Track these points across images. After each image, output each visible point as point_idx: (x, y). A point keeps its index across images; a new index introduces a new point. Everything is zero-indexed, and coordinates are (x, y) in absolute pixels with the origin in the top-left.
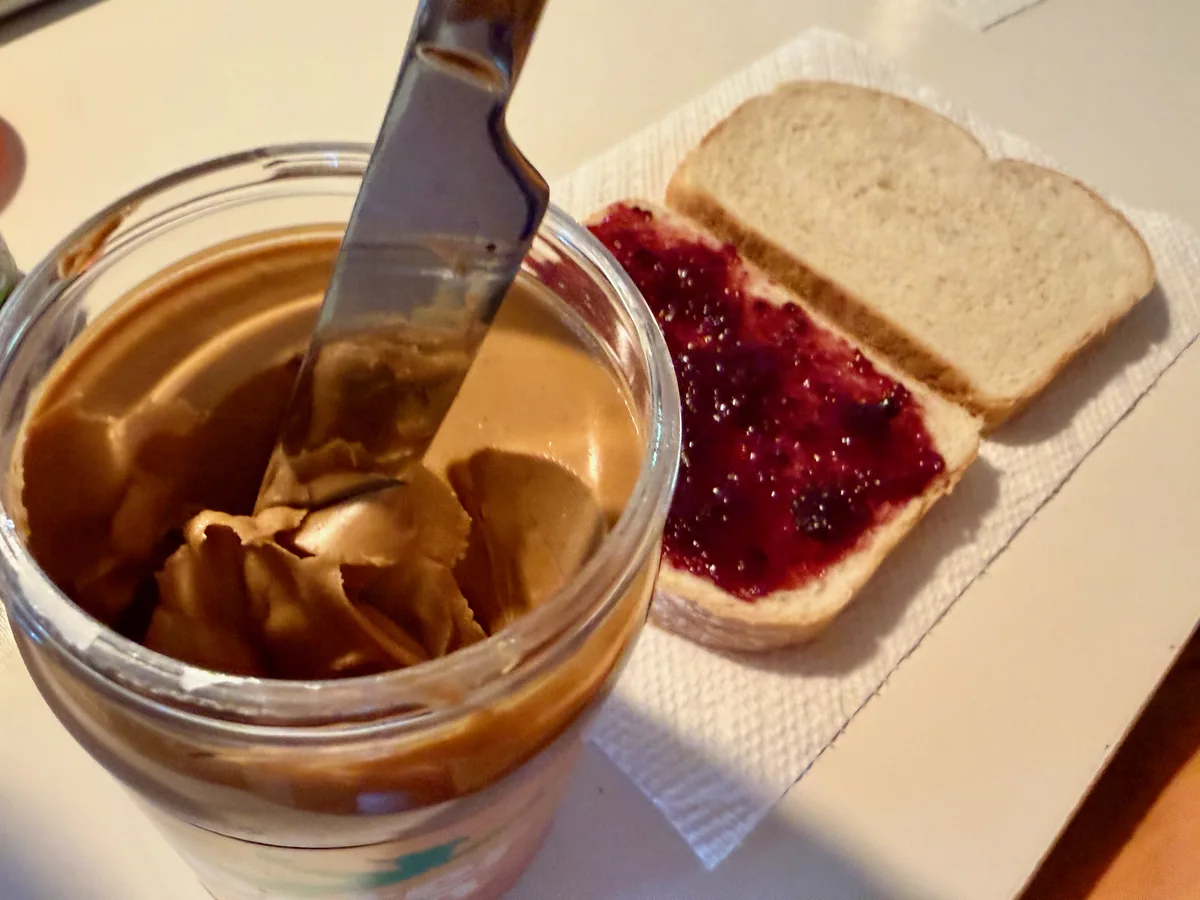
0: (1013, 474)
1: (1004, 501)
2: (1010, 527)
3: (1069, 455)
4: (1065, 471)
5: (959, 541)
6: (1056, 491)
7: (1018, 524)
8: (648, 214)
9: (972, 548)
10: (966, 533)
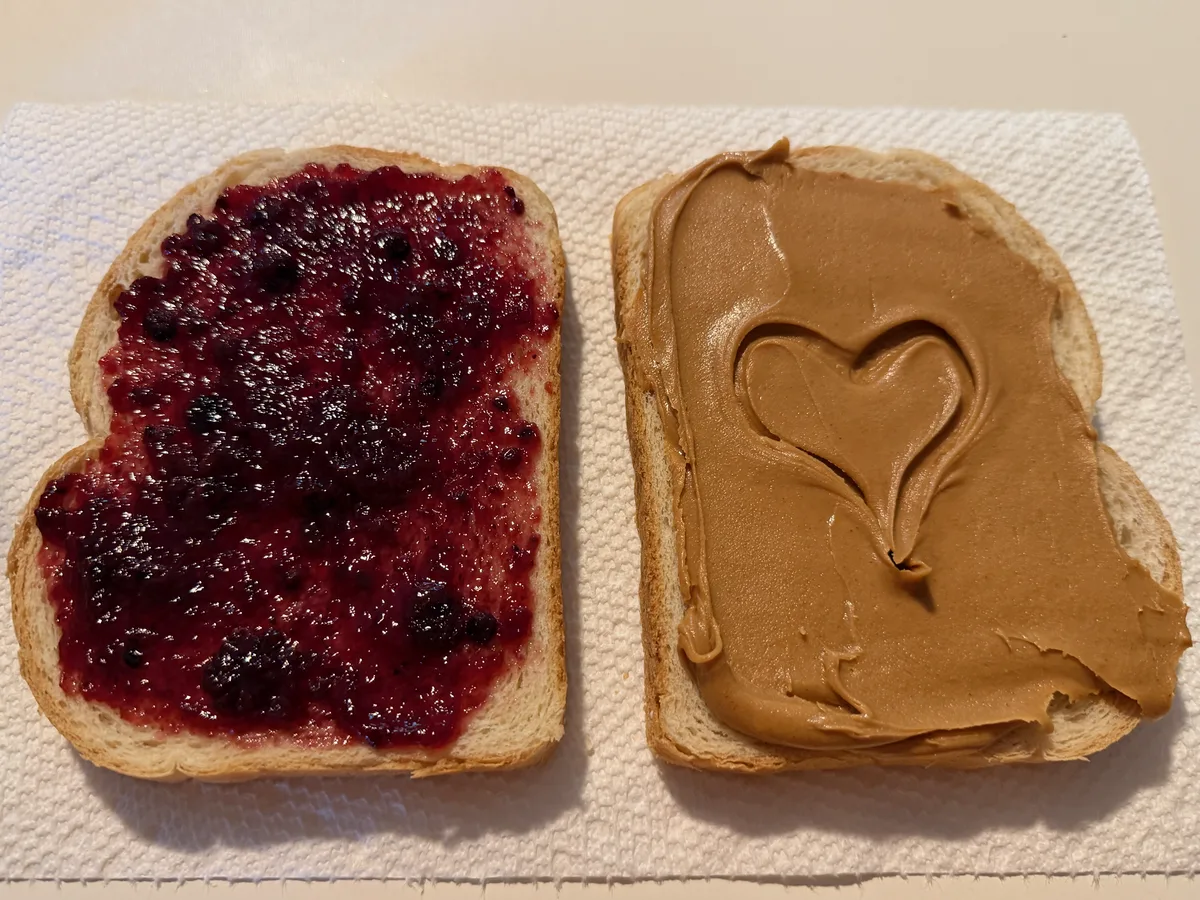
0: (593, 820)
1: (538, 837)
2: (510, 868)
3: (697, 857)
4: (663, 870)
5: (432, 834)
6: (624, 881)
7: (524, 873)
8: (519, 209)
9: (437, 850)
10: (449, 832)
